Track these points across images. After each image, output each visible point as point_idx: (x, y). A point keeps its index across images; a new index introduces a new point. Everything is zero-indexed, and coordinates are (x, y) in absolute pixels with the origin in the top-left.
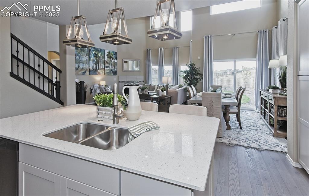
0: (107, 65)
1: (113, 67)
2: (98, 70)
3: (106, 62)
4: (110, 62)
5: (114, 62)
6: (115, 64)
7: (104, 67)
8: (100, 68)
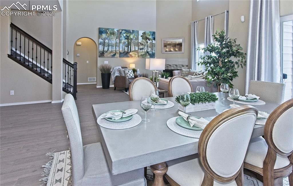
0: (141, 47)
1: (150, 49)
2: (130, 52)
3: (140, 43)
4: (146, 43)
5: (152, 43)
6: (152, 45)
7: (137, 49)
8: (132, 50)
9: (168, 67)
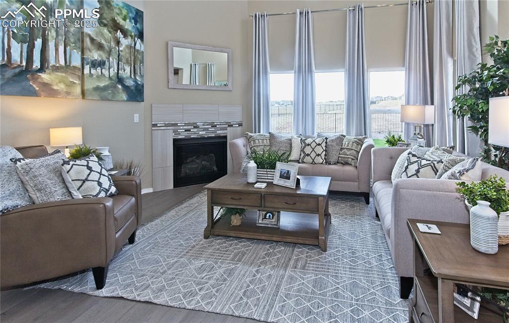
0: (96, 55)
1: (128, 69)
2: (42, 69)
3: (92, 40)
4: (113, 44)
5: (132, 48)
6: (136, 59)
7: (76, 62)
8: (52, 62)
9: (190, 130)
